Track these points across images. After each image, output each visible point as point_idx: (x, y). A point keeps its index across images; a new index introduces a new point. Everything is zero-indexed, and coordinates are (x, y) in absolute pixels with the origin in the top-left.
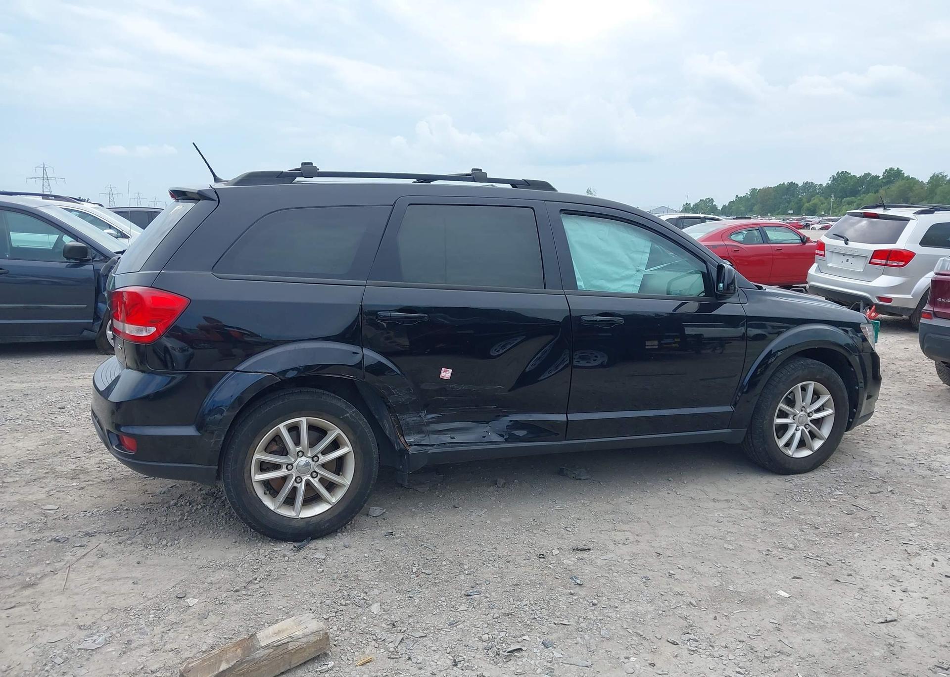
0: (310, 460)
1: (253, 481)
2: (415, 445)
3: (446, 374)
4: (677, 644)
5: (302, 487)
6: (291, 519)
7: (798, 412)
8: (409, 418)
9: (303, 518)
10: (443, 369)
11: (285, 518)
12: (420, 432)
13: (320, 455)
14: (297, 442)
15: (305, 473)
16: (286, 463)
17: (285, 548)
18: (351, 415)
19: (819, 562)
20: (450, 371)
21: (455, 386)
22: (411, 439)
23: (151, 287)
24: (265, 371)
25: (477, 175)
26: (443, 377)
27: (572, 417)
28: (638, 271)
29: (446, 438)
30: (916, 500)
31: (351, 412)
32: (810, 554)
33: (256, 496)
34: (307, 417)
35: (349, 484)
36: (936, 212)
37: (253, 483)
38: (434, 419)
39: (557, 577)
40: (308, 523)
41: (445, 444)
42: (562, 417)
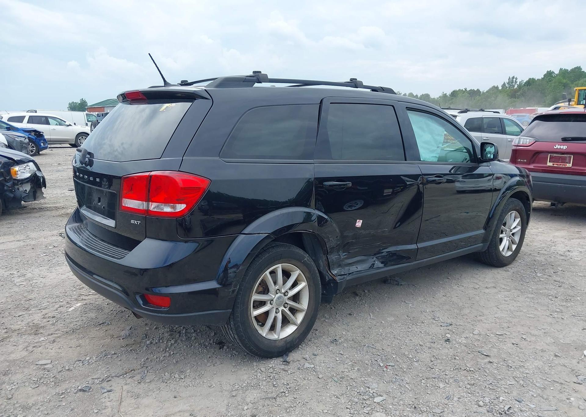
0: (283, 295)
1: (252, 316)
2: (339, 275)
3: (359, 224)
4: (582, 384)
5: (280, 316)
6: (275, 341)
7: (508, 230)
8: (333, 256)
9: (282, 339)
10: (358, 220)
11: (272, 341)
12: (340, 266)
13: (288, 291)
14: (275, 283)
15: (280, 305)
16: (270, 300)
17: (275, 363)
18: (307, 259)
19: (582, 317)
20: (361, 221)
21: (362, 231)
22: (335, 272)
23: (179, 171)
24: (265, 232)
25: (354, 83)
26: (357, 226)
27: (420, 245)
28: (438, 147)
29: (353, 269)
30: (579, 274)
31: (307, 258)
32: (574, 314)
33: (254, 328)
34: (282, 263)
35: (306, 309)
36: (468, 112)
37: (252, 318)
38: (346, 256)
39: (469, 352)
40: (286, 341)
41: (353, 273)
42: (414, 246)
